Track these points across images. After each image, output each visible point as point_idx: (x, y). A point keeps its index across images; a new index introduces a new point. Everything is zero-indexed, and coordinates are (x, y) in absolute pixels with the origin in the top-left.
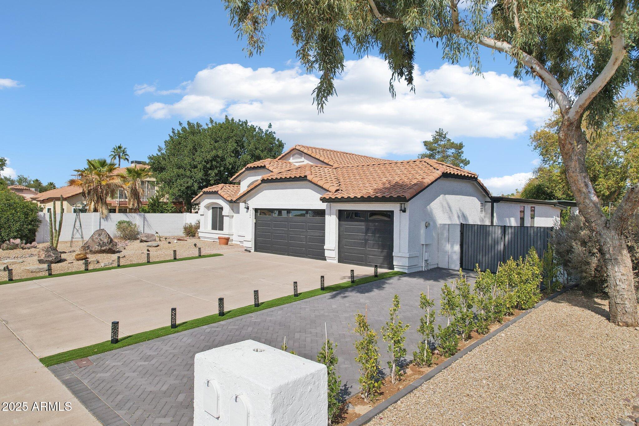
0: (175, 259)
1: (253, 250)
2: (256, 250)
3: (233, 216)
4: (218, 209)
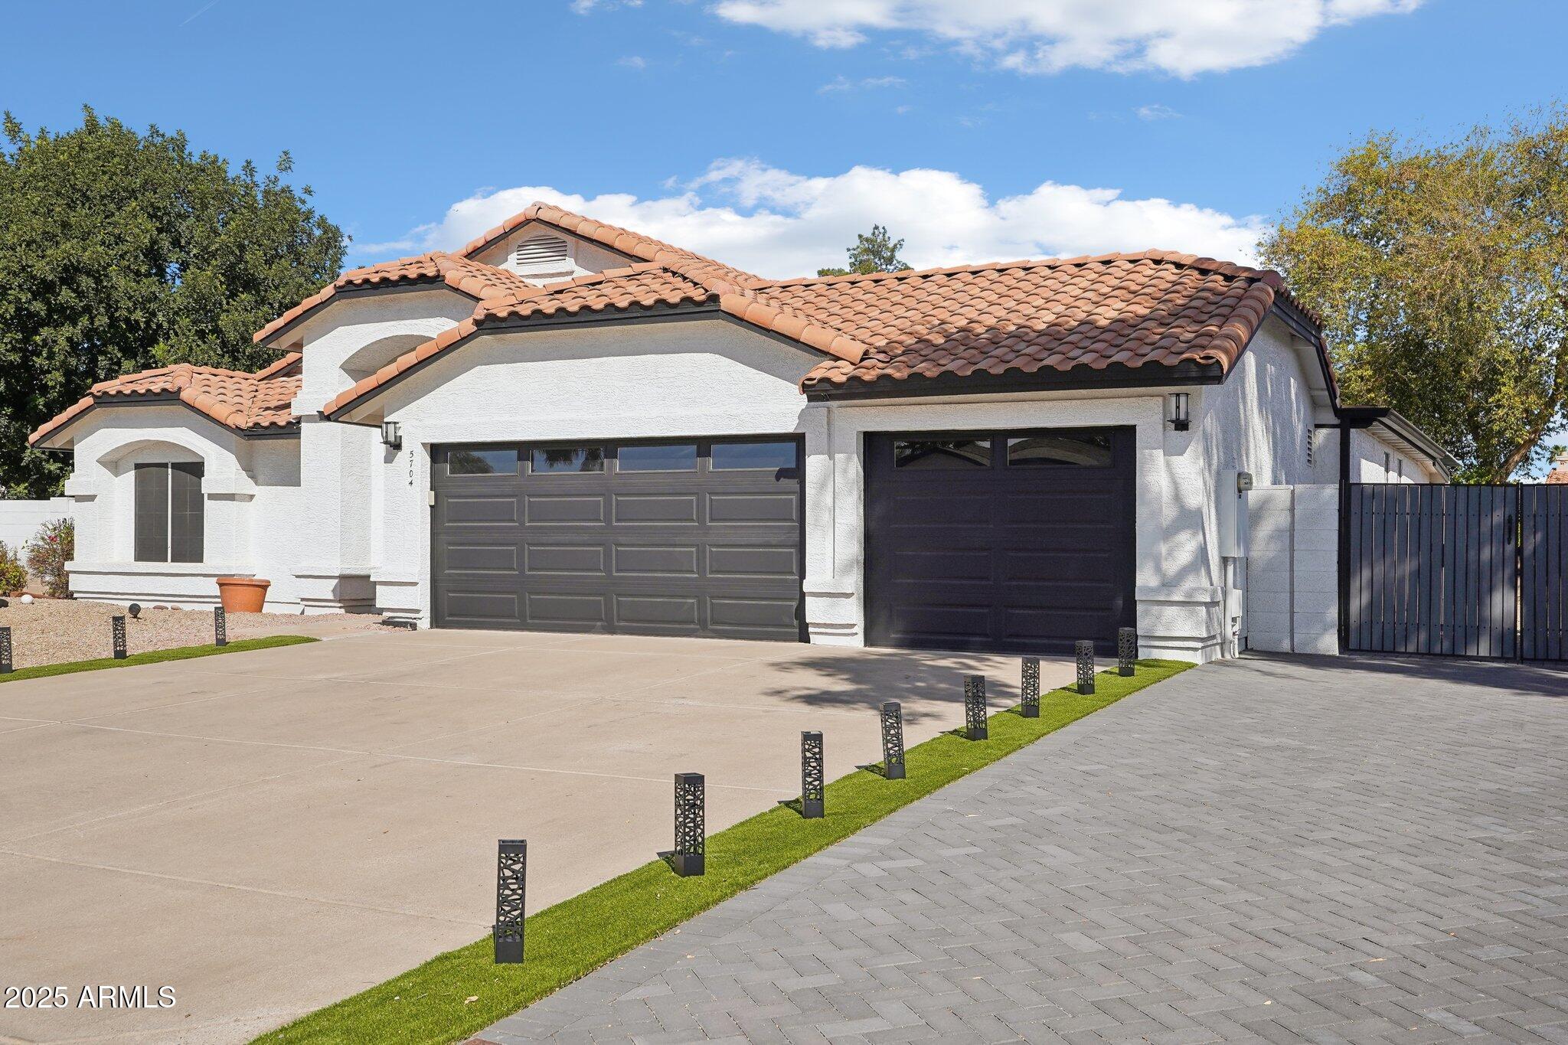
0: (121, 655)
1: (424, 623)
2: (437, 621)
3: (252, 497)
4: (170, 470)
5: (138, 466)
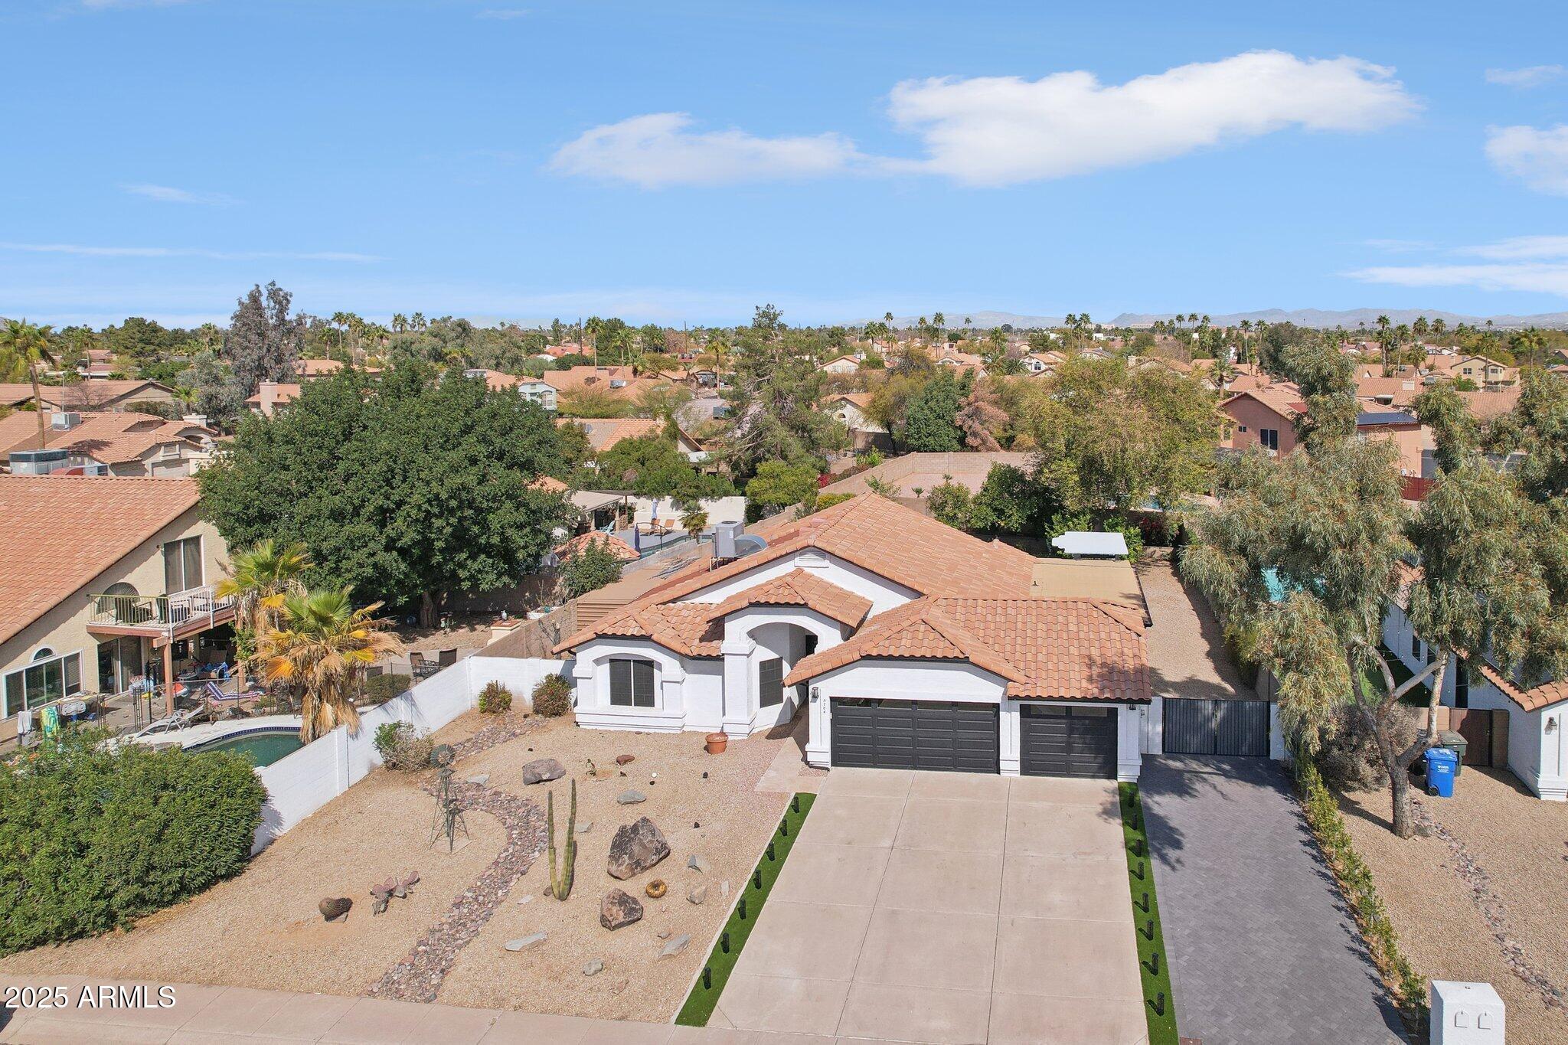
1: (829, 765)
2: (834, 764)
4: (632, 664)
5: (612, 661)
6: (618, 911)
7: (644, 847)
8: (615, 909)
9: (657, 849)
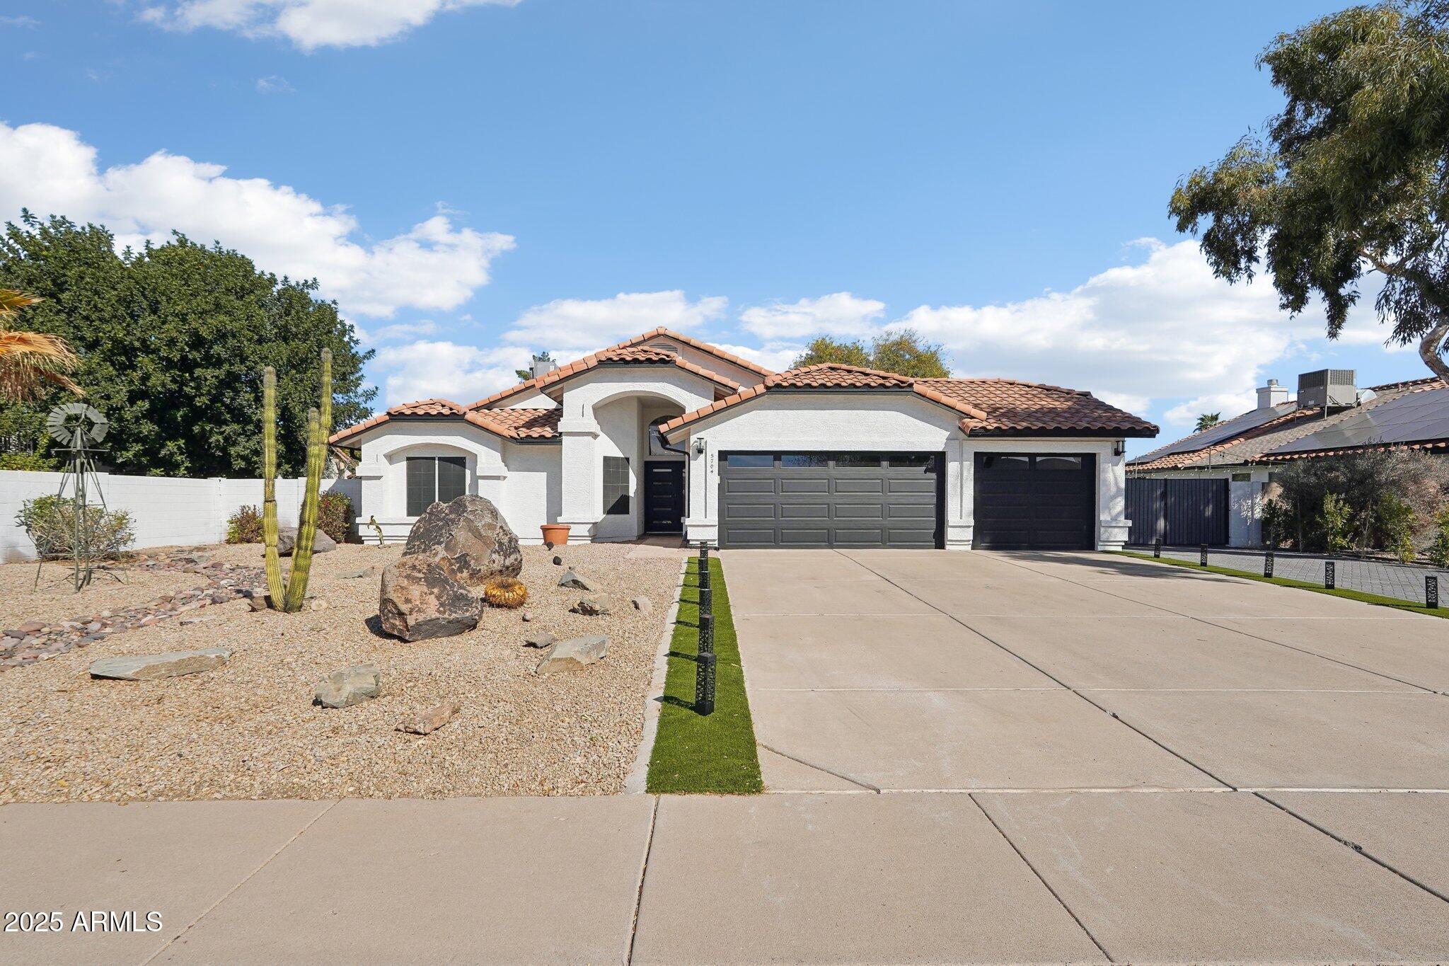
2: (721, 546)
3: (505, 478)
4: (437, 462)
5: (408, 459)
6: (422, 594)
7: (477, 535)
8: (416, 591)
9: (501, 544)
